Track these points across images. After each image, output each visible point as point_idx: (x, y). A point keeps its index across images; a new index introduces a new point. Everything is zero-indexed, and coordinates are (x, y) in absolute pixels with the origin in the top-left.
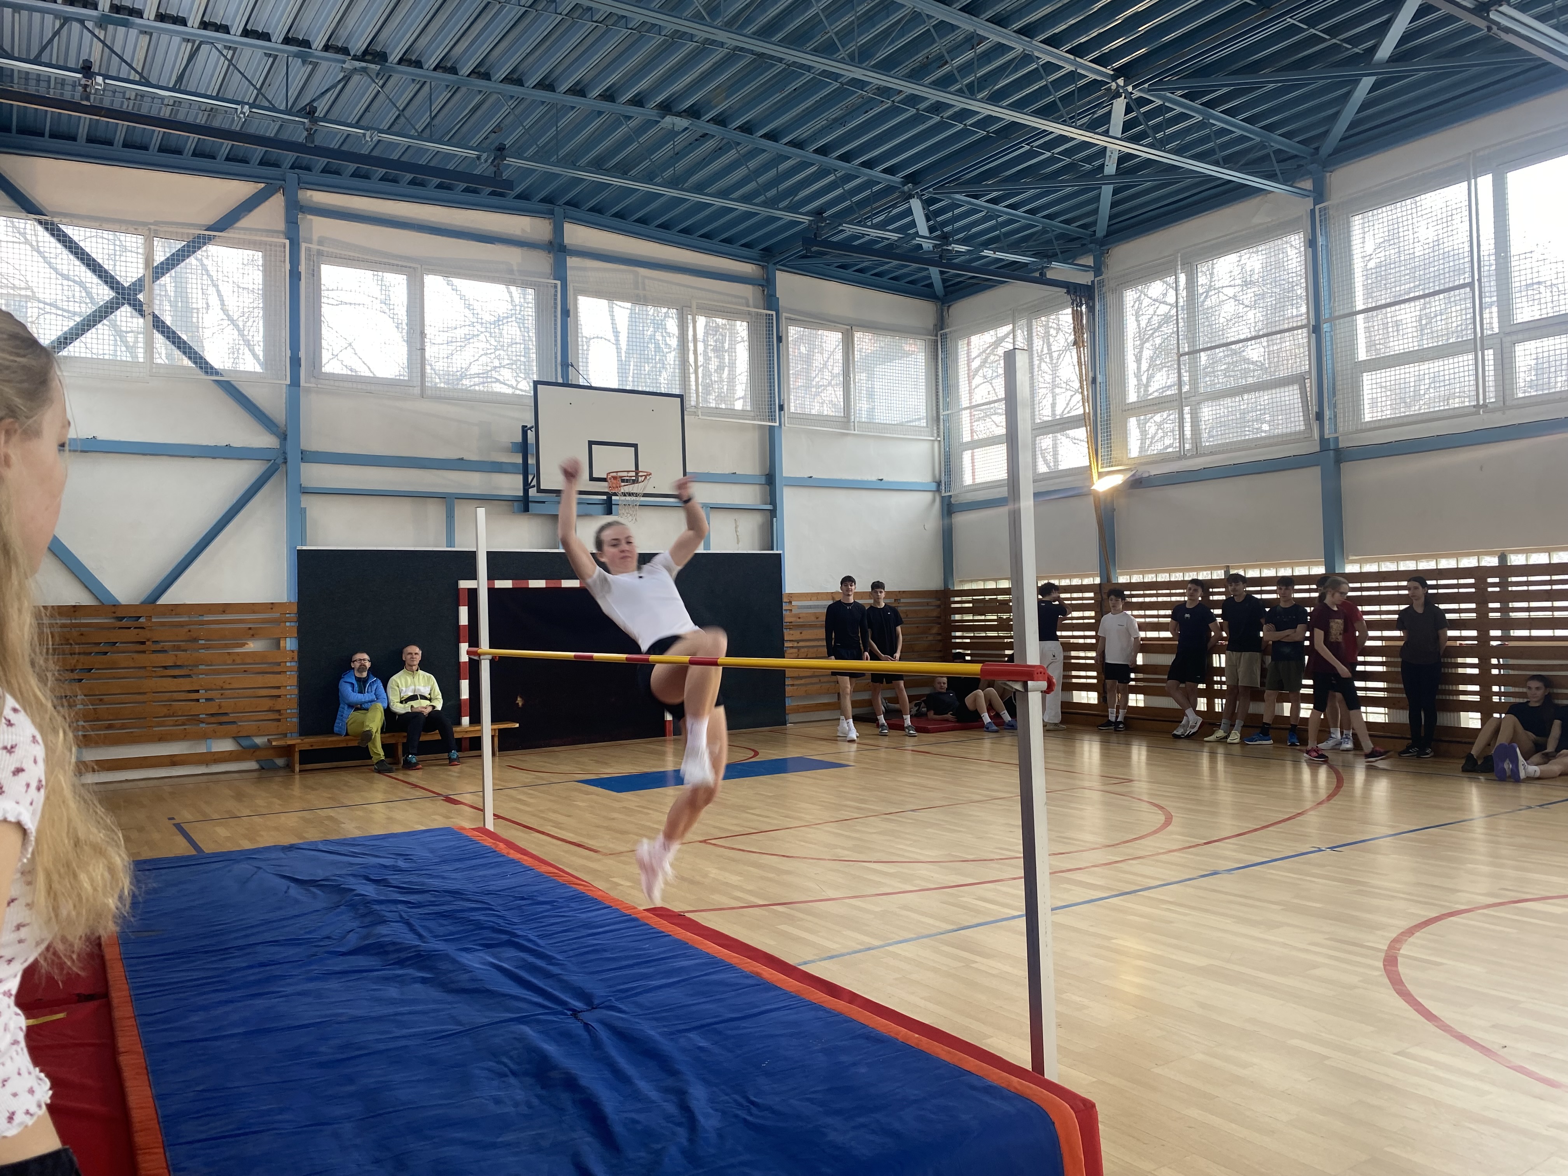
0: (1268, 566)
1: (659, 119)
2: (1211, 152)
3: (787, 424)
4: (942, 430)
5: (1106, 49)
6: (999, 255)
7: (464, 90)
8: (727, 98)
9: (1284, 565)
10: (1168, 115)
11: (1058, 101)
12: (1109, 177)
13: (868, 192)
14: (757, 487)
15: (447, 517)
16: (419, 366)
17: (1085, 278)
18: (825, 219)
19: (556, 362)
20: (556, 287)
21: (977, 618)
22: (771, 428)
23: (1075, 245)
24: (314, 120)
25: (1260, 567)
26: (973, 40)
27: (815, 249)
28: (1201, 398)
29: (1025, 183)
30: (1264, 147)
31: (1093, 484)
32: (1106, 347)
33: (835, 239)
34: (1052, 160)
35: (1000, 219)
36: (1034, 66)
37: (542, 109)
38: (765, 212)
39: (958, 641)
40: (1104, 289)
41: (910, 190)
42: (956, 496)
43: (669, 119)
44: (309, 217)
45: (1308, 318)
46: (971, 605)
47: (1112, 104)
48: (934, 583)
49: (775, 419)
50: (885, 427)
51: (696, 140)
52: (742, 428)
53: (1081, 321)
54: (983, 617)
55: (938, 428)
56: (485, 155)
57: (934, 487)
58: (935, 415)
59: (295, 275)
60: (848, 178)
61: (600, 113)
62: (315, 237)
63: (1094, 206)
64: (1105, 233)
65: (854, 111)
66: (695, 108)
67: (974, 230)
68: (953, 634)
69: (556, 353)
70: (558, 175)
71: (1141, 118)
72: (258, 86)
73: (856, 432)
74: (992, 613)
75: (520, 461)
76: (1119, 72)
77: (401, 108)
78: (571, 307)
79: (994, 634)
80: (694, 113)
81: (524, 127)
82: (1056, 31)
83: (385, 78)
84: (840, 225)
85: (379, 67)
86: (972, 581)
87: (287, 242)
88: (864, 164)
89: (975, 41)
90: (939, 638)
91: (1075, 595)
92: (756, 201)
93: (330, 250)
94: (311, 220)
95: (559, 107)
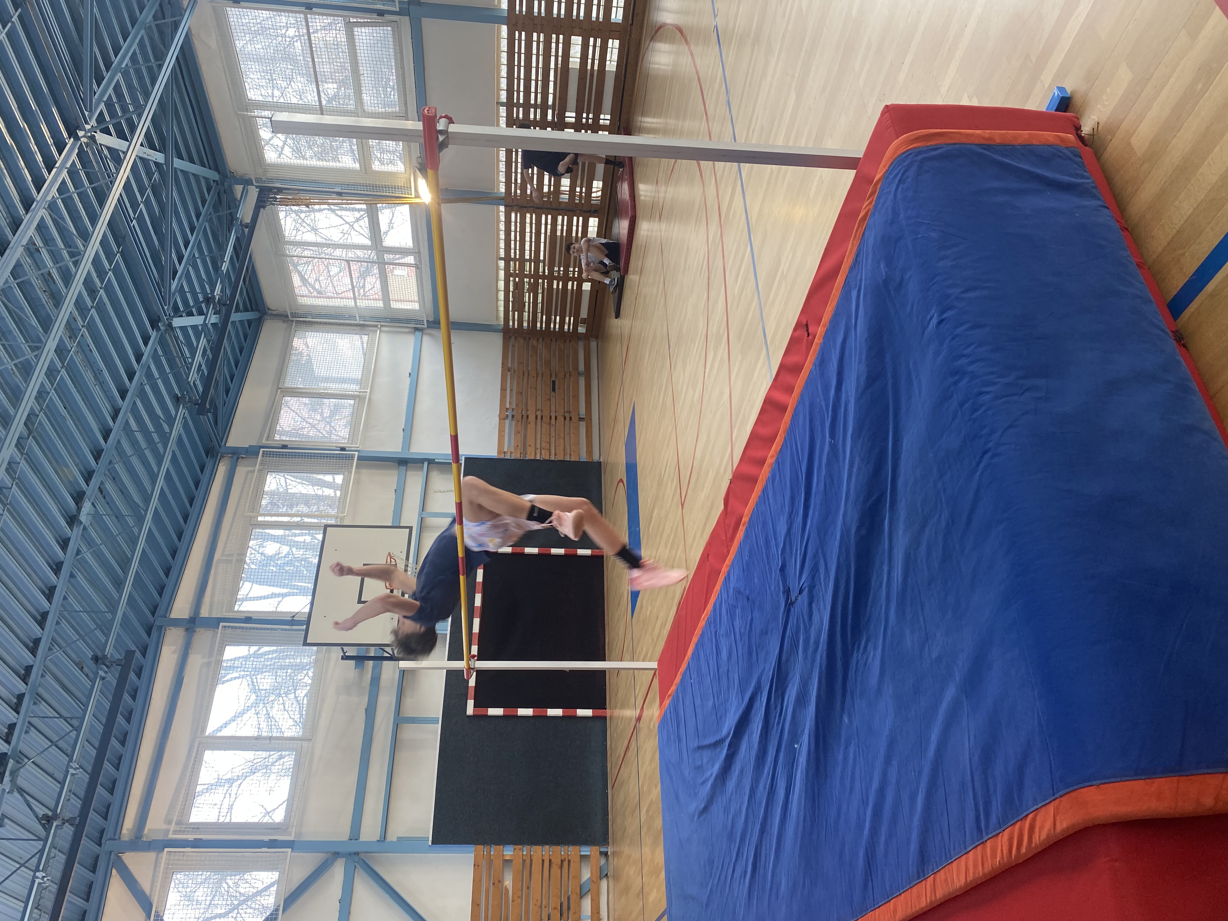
0: (499, 71)
1: (82, 527)
2: (150, 69)
3: (358, 445)
4: (372, 323)
5: (50, 141)
6: (227, 258)
7: (41, 690)
8: (67, 466)
9: (499, 58)
10: (115, 100)
11: (92, 186)
12: (166, 159)
13: (163, 359)
14: (409, 473)
15: (413, 723)
16: (284, 742)
17: (253, 193)
18: (183, 395)
19: (289, 630)
20: (225, 627)
21: (527, 309)
22: (360, 458)
23: (224, 198)
24: (55, 817)
25: (499, 77)
26: (31, 250)
27: (208, 406)
28: (359, 107)
29: (166, 229)
30: (150, 28)
31: (424, 203)
32: (313, 182)
33: (201, 389)
34: (147, 203)
35: (197, 255)
36: (60, 202)
37: (64, 624)
38: (172, 445)
39: (544, 326)
40: (264, 179)
41: (164, 325)
42: (427, 316)
43: (83, 518)
44: (146, 831)
45: (299, 12)
46: (516, 313)
47: (101, 145)
48: (497, 340)
49: (352, 455)
50: (366, 368)
51: (104, 498)
52: (357, 482)
53: (289, 199)
54: (527, 304)
55: (371, 326)
56: (101, 673)
57: (418, 334)
58: (359, 328)
59: (197, 844)
60: (149, 375)
61: (72, 576)
62: (165, 827)
63: (192, 178)
64: (216, 174)
65: (88, 361)
66: (75, 495)
67: (204, 276)
68: (538, 329)
69: (282, 630)
70: (124, 614)
71: (114, 121)
72: (18, 866)
73: (368, 391)
74: (523, 296)
75: (371, 662)
76: (72, 133)
77: (50, 744)
78: (243, 616)
79: (540, 296)
80: (79, 497)
81: (78, 640)
82: (30, 179)
83: (23, 757)
84: (189, 383)
85: (11, 760)
86: (497, 310)
87: (166, 850)
88: (138, 360)
89: (31, 247)
90: (541, 340)
91: (513, 228)
92: (162, 450)
93: (177, 813)
94: (149, 830)
95: (62, 609)
